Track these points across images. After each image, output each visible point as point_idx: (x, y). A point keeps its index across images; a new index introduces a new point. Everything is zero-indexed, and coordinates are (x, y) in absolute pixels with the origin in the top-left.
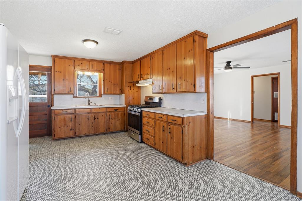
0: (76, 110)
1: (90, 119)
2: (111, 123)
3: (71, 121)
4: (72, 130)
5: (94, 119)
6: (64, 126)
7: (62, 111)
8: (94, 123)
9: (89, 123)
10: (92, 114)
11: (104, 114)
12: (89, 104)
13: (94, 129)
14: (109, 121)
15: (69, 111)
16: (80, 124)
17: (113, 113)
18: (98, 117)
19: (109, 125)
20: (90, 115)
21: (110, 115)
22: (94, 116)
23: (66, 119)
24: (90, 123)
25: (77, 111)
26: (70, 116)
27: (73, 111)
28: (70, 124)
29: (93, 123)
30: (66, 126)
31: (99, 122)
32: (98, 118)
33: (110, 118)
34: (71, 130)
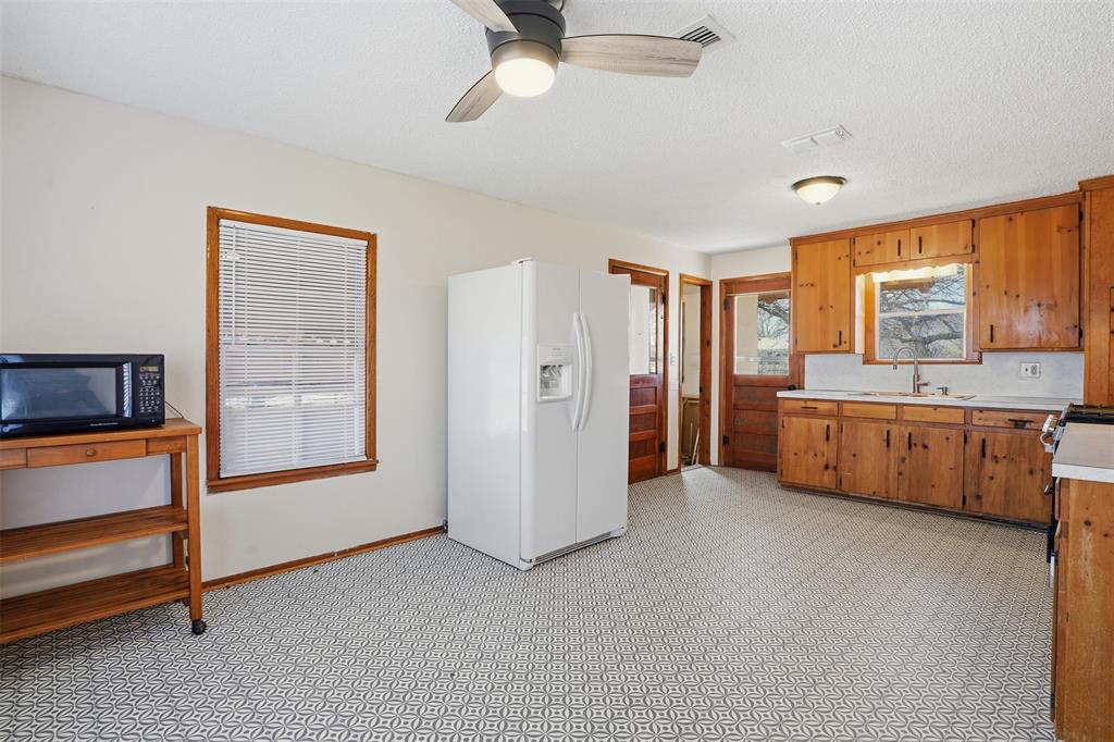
0: (845, 405)
1: (892, 441)
2: (992, 478)
3: (828, 438)
4: (830, 470)
5: (910, 448)
6: (806, 452)
7: (804, 405)
8: (907, 461)
9: (889, 459)
10: (902, 428)
11: (954, 432)
12: (917, 389)
13: (907, 482)
14: (981, 466)
15: (822, 407)
16: (854, 455)
17: (1003, 436)
18: (926, 442)
19: (978, 484)
20: (894, 429)
21: (984, 440)
22: (910, 434)
23: (813, 430)
24: (892, 460)
25: (847, 410)
26: (826, 422)
27: (833, 406)
28: (823, 447)
29: (903, 460)
30: (811, 453)
31: (931, 460)
32: (925, 447)
33: (984, 455)
34: (827, 467)
